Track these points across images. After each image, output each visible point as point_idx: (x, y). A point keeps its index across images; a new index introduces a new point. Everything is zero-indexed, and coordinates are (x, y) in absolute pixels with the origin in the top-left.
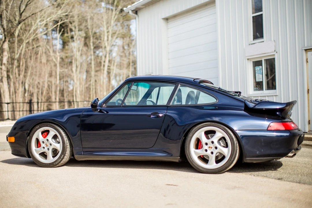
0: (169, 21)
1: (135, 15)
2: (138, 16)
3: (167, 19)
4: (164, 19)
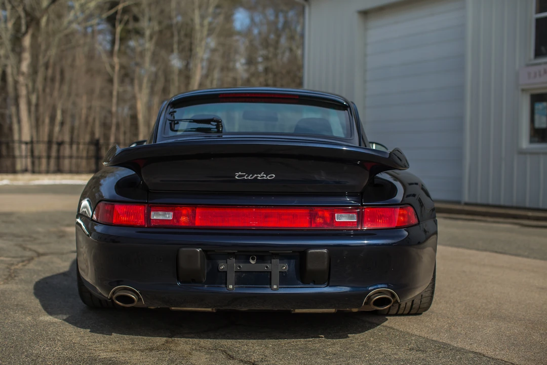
0: (368, 16)
2: (309, 4)
4: (360, 12)
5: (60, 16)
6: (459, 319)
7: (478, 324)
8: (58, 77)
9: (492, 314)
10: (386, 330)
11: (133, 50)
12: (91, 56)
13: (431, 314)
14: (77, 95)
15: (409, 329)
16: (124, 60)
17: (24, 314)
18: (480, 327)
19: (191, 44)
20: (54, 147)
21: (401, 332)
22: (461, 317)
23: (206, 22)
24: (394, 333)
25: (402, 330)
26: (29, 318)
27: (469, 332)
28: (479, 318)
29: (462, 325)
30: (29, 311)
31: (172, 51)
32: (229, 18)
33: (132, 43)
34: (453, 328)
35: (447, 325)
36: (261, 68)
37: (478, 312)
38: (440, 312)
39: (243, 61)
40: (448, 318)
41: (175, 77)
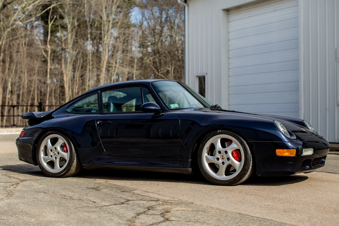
0: (229, 13)
1: (185, 4)
2: (188, 5)
3: (227, 11)
4: (224, 10)
5: (7, 17)
6: (314, 213)
7: (328, 217)
8: (8, 59)
9: (335, 211)
10: (268, 221)
11: (60, 39)
12: (30, 44)
13: (295, 211)
14: (22, 72)
15: (283, 220)
16: (54, 47)
17: (29, 217)
18: (329, 218)
19: (101, 34)
20: (6, 108)
21: (278, 222)
22: (315, 213)
23: (111, 18)
24: (274, 223)
25: (279, 221)
26: (33, 220)
27: (322, 222)
28: (327, 213)
29: (317, 218)
30: (31, 215)
31: (87, 39)
32: (127, 15)
33: (59, 34)
34: (312, 219)
35: (308, 218)
36: (150, 49)
37: (326, 209)
38: (301, 210)
39: (137, 45)
40: (307, 213)
41: (90, 57)
